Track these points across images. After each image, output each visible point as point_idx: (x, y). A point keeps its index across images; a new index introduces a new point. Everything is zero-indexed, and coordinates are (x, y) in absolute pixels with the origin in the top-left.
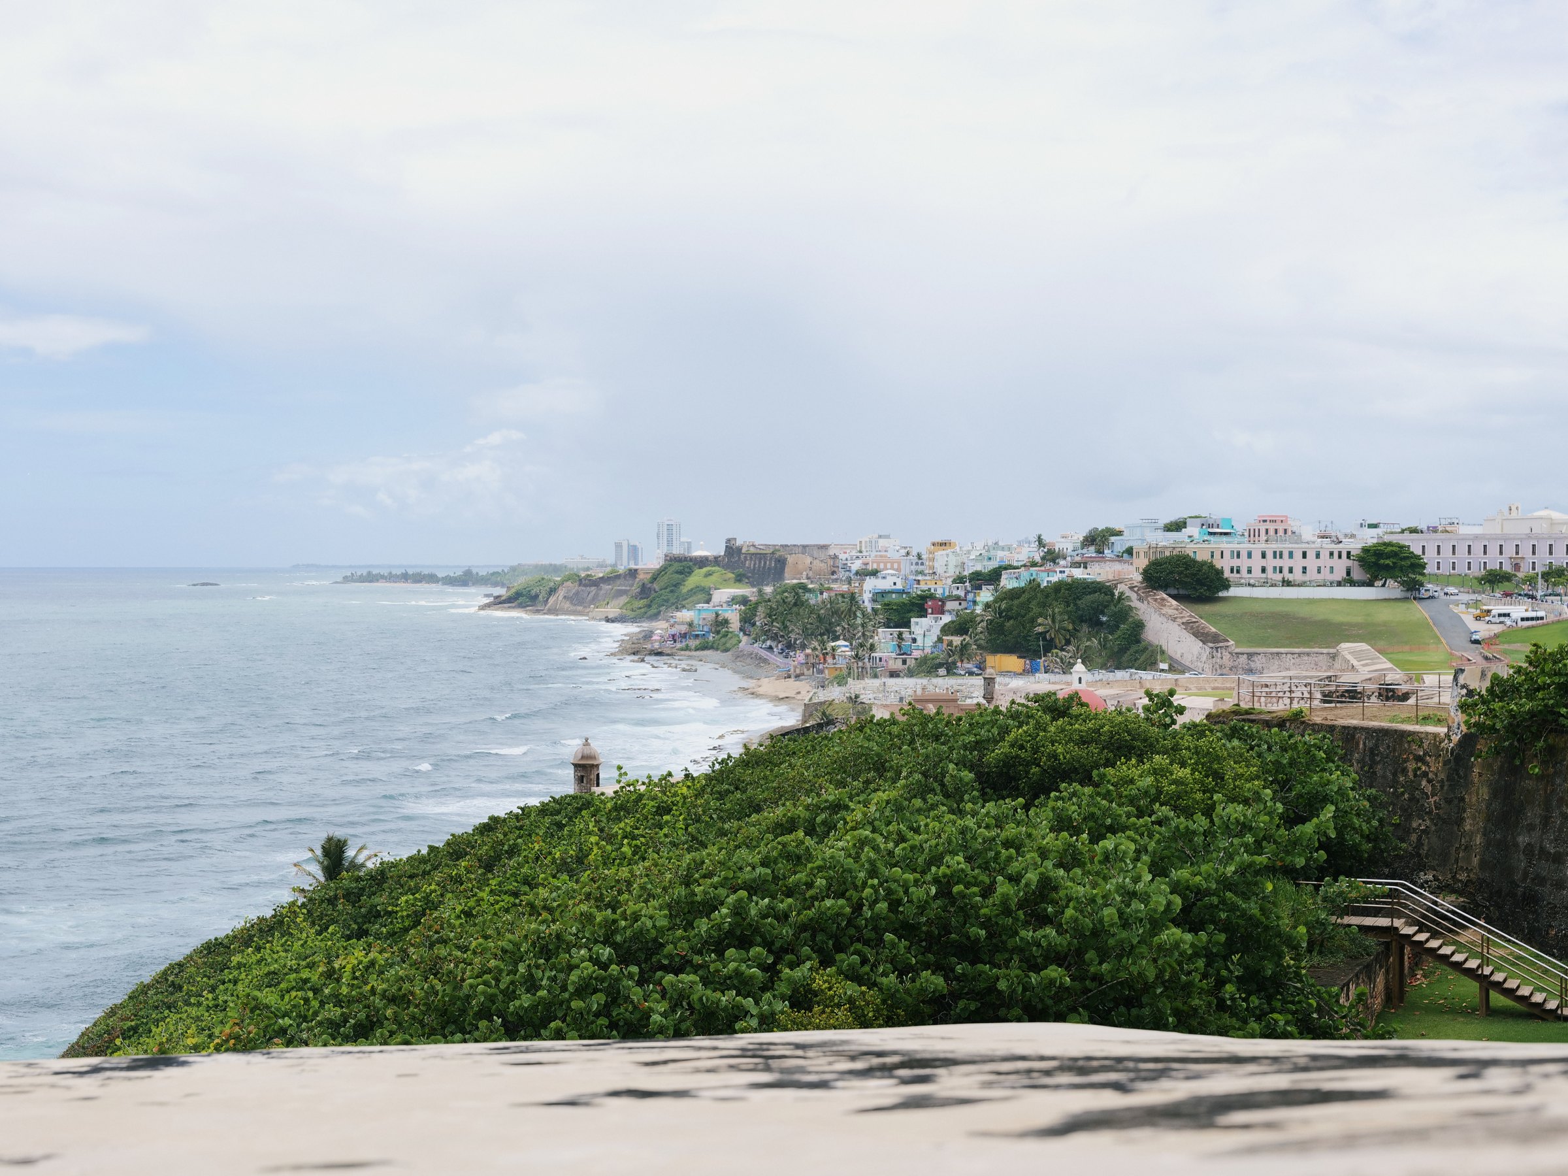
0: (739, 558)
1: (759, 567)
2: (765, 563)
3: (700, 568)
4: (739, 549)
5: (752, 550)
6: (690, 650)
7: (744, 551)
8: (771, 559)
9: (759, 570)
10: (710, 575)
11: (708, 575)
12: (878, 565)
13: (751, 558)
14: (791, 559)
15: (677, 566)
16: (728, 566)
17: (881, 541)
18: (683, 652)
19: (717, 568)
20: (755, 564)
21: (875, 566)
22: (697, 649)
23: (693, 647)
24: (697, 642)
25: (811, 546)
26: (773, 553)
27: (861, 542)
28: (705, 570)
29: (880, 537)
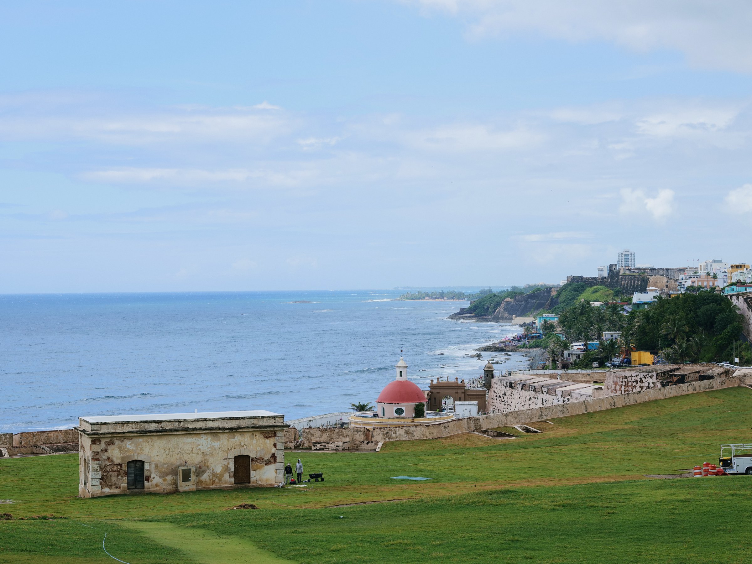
0: (618, 279)
1: (631, 285)
2: (635, 282)
3: (591, 287)
4: (618, 272)
5: (627, 272)
6: (526, 348)
7: (621, 273)
8: (638, 279)
9: (630, 288)
10: (597, 291)
11: (595, 291)
12: (702, 283)
13: (625, 279)
14: (651, 279)
15: (574, 285)
16: (610, 286)
17: (713, 264)
18: (520, 350)
19: (602, 286)
20: (628, 283)
21: (700, 284)
22: (531, 347)
23: (528, 346)
24: (531, 342)
25: (673, 269)
26: (640, 275)
27: (701, 266)
28: (593, 288)
29: (714, 262)
